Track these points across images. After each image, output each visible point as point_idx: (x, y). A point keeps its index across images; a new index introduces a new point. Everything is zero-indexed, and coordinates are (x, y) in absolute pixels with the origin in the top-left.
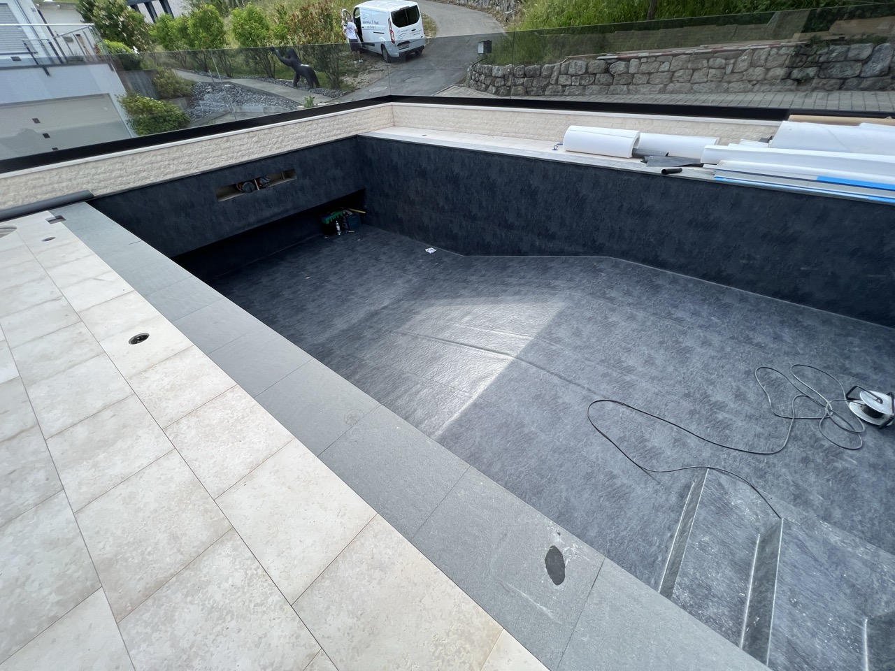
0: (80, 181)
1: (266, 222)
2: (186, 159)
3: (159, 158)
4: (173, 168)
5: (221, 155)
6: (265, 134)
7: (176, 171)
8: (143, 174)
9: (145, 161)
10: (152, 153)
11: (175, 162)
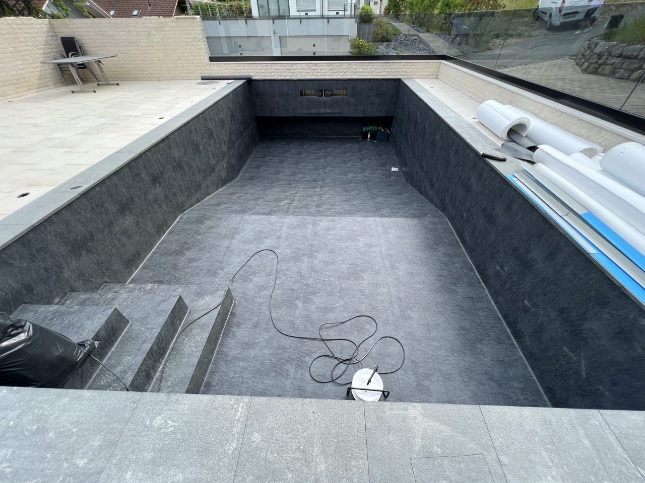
0: (250, 71)
1: (321, 116)
2: (293, 71)
3: (282, 67)
4: (286, 74)
5: (310, 72)
6: (337, 66)
7: (287, 76)
8: (273, 74)
9: (276, 68)
10: (279, 65)
11: (288, 71)
